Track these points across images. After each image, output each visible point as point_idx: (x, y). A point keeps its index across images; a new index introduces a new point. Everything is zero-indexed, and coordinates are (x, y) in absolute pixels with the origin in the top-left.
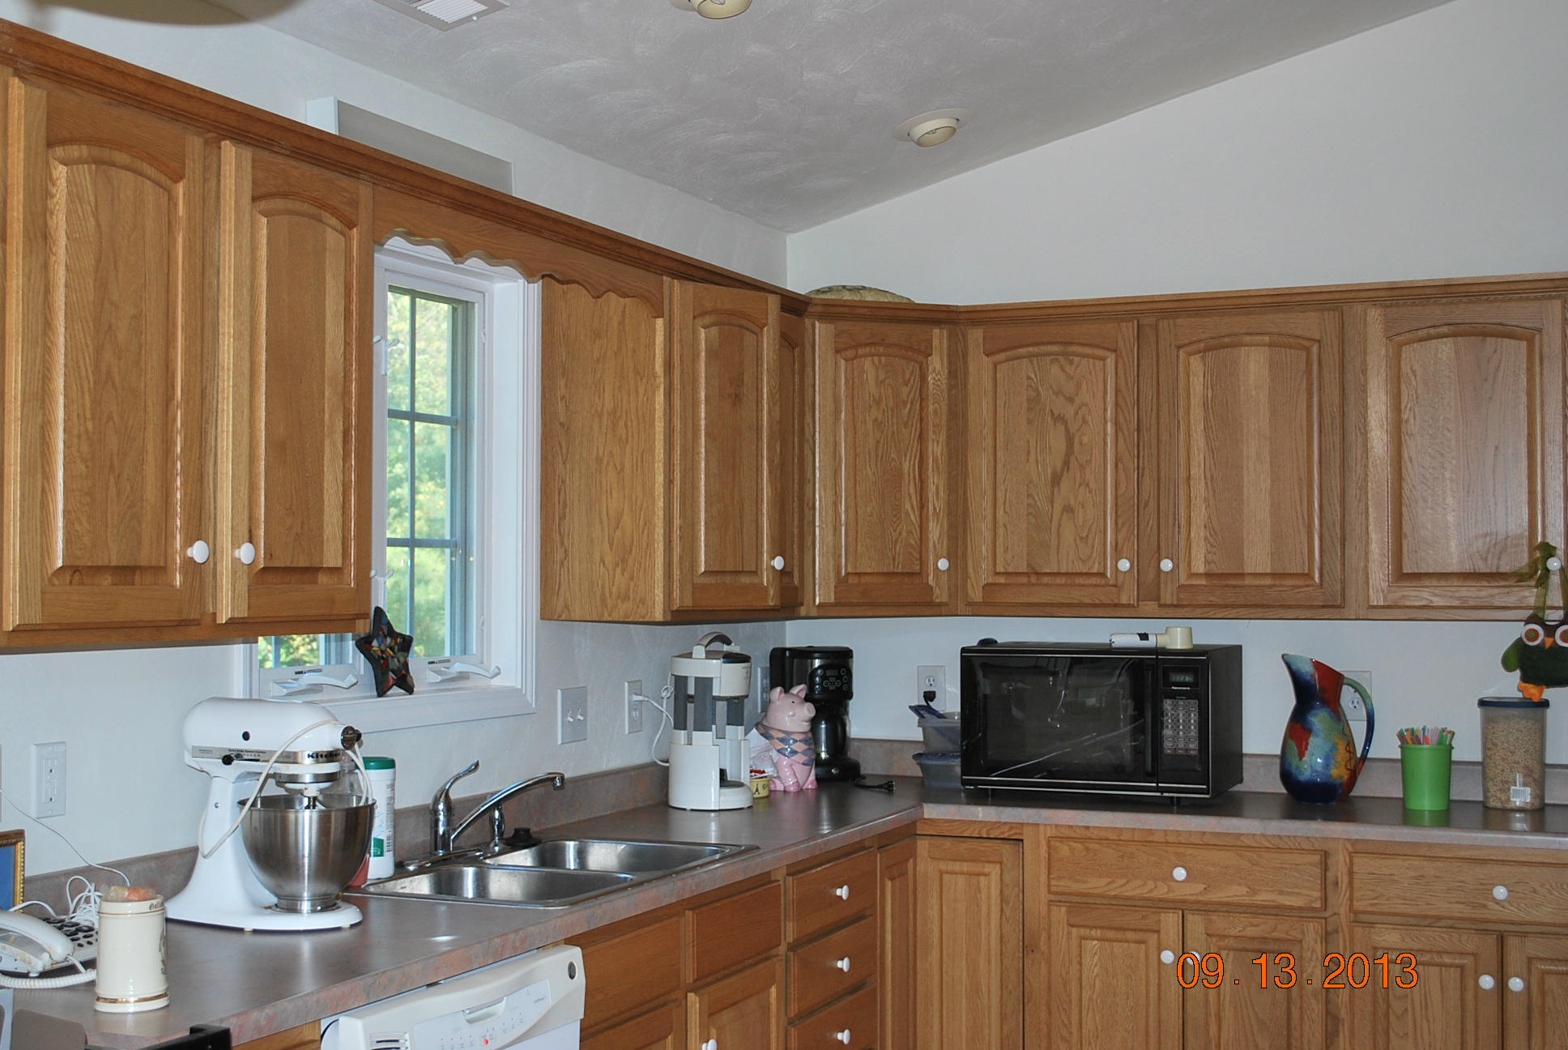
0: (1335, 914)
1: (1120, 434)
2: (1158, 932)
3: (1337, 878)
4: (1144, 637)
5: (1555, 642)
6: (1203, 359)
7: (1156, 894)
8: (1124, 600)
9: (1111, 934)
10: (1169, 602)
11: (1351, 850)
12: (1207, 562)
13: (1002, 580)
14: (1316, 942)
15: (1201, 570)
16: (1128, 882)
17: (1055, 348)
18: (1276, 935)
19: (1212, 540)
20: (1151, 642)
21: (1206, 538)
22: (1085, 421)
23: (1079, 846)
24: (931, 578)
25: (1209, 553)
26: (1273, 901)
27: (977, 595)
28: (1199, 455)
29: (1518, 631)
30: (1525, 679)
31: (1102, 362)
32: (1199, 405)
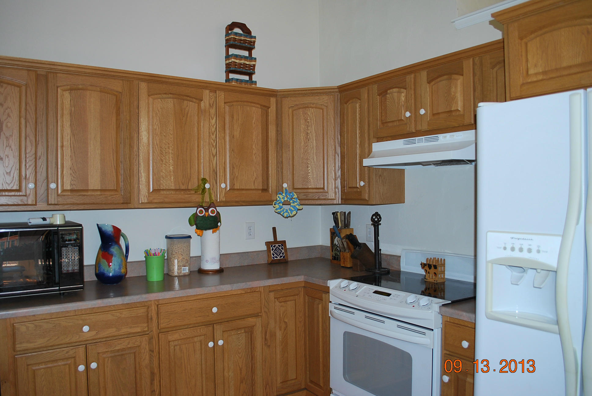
0: (151, 331)
1: (28, 124)
2: (75, 357)
3: (152, 316)
4: (44, 219)
5: (209, 214)
6: (70, 93)
7: (74, 340)
8: (30, 203)
10: (53, 203)
11: (157, 304)
12: (71, 185)
14: (146, 345)
15: (69, 188)
16: (58, 338)
18: (129, 346)
19: (73, 175)
20: (48, 222)
21: (71, 174)
22: (9, 116)
23: (31, 325)
25: (72, 180)
26: (128, 332)
28: (68, 136)
30: (197, 228)
31: (18, 89)
32: (68, 114)
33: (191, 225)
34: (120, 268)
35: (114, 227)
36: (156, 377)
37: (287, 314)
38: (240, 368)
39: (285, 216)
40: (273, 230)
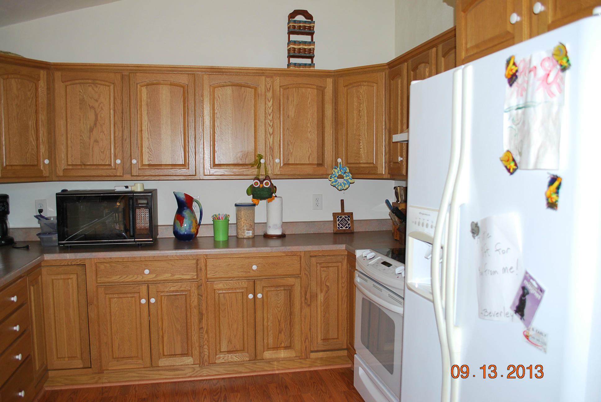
0: (201, 280)
1: (116, 114)
2: (139, 293)
3: (201, 267)
4: (127, 187)
5: (263, 185)
6: (147, 88)
7: (138, 279)
8: (118, 174)
9: (121, 296)
10: (135, 175)
11: (206, 258)
12: (149, 160)
13: (70, 167)
14: (195, 290)
15: (147, 163)
16: (127, 276)
17: (90, 81)
18: (181, 289)
19: (150, 153)
20: (129, 189)
21: (148, 152)
22: (102, 109)
23: (108, 265)
24: (42, 167)
25: (150, 157)
26: (180, 278)
27: (61, 174)
28: (145, 122)
29: (252, 182)
30: (254, 198)
31: (108, 88)
32: (145, 105)
33: (248, 194)
34: (190, 228)
35: (186, 195)
36: (204, 317)
37: (329, 278)
38: (279, 320)
39: (339, 189)
40: (341, 202)
